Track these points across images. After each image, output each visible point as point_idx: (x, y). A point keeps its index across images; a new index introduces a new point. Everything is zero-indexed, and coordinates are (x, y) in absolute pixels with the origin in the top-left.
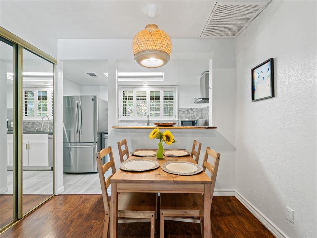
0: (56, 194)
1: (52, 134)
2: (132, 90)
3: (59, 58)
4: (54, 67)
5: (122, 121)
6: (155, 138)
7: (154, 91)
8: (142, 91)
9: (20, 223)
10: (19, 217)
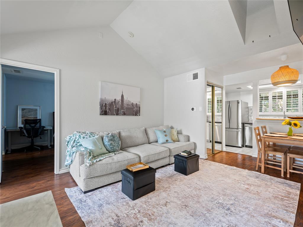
0: (223, 151)
1: (221, 123)
2: (268, 92)
3: (224, 85)
4: (222, 90)
5: (260, 116)
6: (286, 124)
7: (291, 91)
8: (278, 92)
9: (215, 155)
10: (214, 153)
